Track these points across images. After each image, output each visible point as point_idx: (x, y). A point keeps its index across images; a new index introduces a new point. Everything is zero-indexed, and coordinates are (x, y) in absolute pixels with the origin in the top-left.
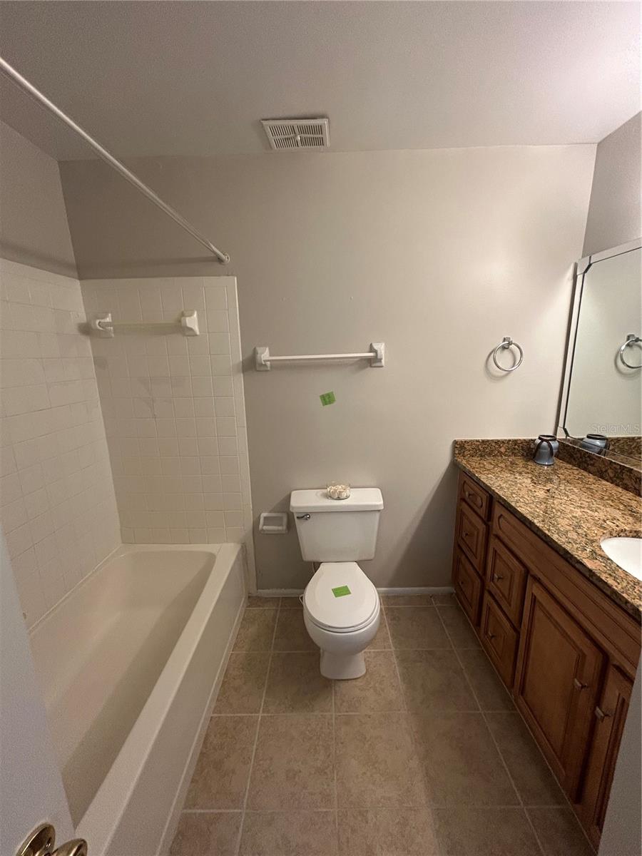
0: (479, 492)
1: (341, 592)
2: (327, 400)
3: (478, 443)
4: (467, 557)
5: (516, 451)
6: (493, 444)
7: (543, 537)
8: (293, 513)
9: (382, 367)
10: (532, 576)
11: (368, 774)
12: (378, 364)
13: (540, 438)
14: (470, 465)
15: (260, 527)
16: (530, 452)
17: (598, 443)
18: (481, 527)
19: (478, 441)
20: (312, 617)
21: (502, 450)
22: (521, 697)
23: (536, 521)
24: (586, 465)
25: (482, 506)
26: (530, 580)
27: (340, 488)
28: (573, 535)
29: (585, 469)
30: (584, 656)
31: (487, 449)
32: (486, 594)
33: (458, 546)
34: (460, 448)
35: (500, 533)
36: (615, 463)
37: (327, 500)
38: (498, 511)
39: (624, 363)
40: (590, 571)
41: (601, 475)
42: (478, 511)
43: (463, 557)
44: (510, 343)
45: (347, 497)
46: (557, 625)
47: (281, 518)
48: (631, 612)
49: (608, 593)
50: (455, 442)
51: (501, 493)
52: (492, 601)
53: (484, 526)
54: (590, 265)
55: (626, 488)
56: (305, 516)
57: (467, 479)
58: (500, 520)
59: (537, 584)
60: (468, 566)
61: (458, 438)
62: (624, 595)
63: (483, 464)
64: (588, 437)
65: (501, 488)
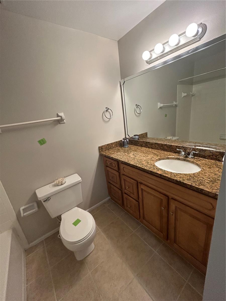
0: (113, 162)
1: (76, 223)
2: (42, 142)
3: (106, 146)
4: (113, 185)
5: (117, 145)
6: (111, 145)
7: (142, 169)
8: (41, 201)
9: (65, 123)
10: (139, 183)
11: (112, 284)
12: (63, 122)
13: (123, 139)
14: (107, 154)
15: (22, 215)
16: (121, 144)
17: (137, 137)
18: (117, 174)
19: (106, 145)
20: (68, 241)
21: (113, 146)
22: (144, 220)
23: (137, 165)
24: (137, 144)
25: (115, 167)
26: (139, 184)
27: (60, 180)
28: (149, 166)
29: (137, 146)
30: (162, 200)
31: (109, 147)
32: (124, 195)
33: (109, 183)
34: (101, 149)
35: (124, 173)
36: (144, 141)
37: (56, 187)
38: (122, 166)
39: (137, 112)
40: (160, 174)
41: (142, 146)
42: (115, 168)
43: (112, 185)
44: (108, 109)
45: (65, 182)
46: (151, 194)
47: (33, 205)
48: (175, 182)
49: (167, 179)
50: (99, 147)
51: (122, 160)
52: (127, 196)
53: (118, 173)
54: (124, 82)
55: (149, 148)
56: (47, 199)
57: (107, 159)
58: (124, 169)
59: (142, 185)
60: (115, 188)
61: (100, 146)
62: (172, 178)
63: (110, 152)
64: (134, 136)
65: (121, 158)
